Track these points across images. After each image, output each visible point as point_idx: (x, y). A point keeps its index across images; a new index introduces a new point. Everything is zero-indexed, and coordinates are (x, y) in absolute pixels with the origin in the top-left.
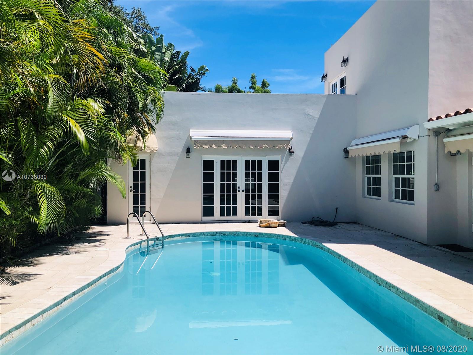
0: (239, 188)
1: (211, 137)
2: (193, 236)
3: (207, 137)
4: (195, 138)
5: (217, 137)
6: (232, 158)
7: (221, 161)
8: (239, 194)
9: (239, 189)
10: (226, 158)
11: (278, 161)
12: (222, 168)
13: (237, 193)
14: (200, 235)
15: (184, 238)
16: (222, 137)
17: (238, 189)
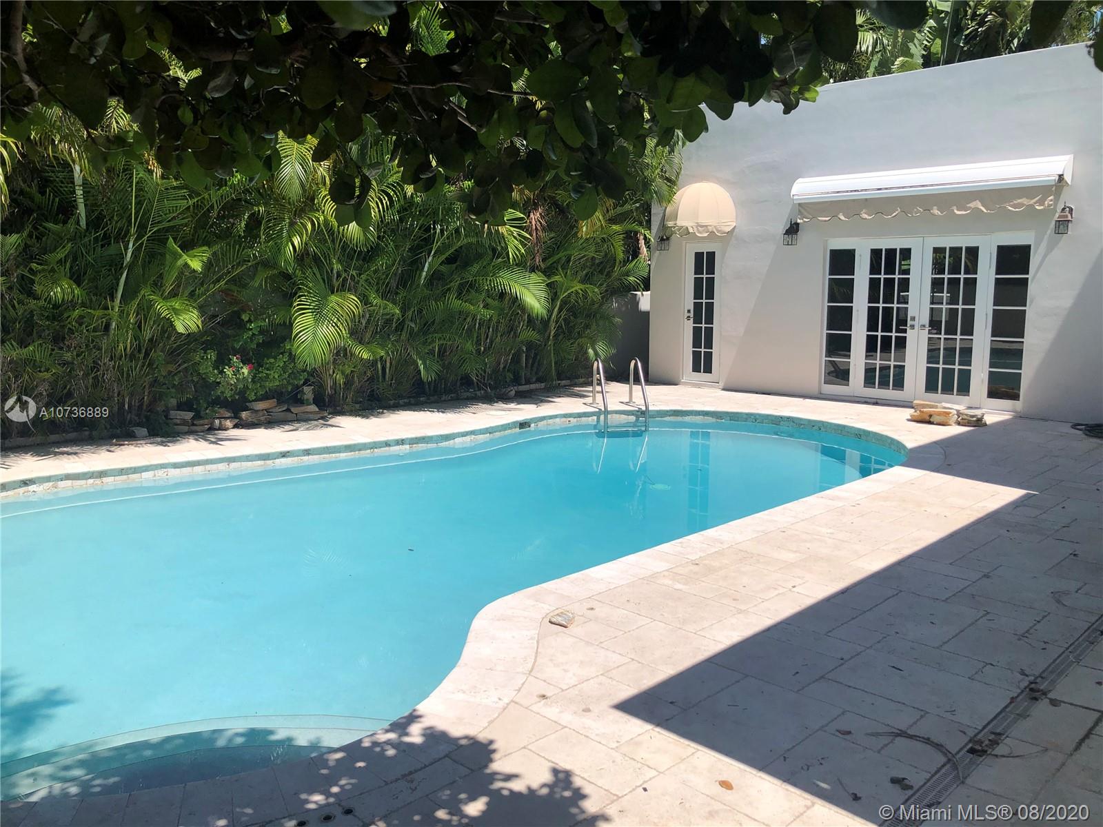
0: (913, 319)
1: (838, 192)
2: (731, 420)
3: (828, 193)
4: (800, 199)
5: (851, 191)
6: (897, 243)
7: (873, 251)
8: (911, 335)
9: (912, 323)
10: (884, 244)
11: (1029, 247)
12: (875, 269)
13: (906, 332)
14: (746, 419)
15: (710, 420)
16: (862, 190)
17: (909, 322)
